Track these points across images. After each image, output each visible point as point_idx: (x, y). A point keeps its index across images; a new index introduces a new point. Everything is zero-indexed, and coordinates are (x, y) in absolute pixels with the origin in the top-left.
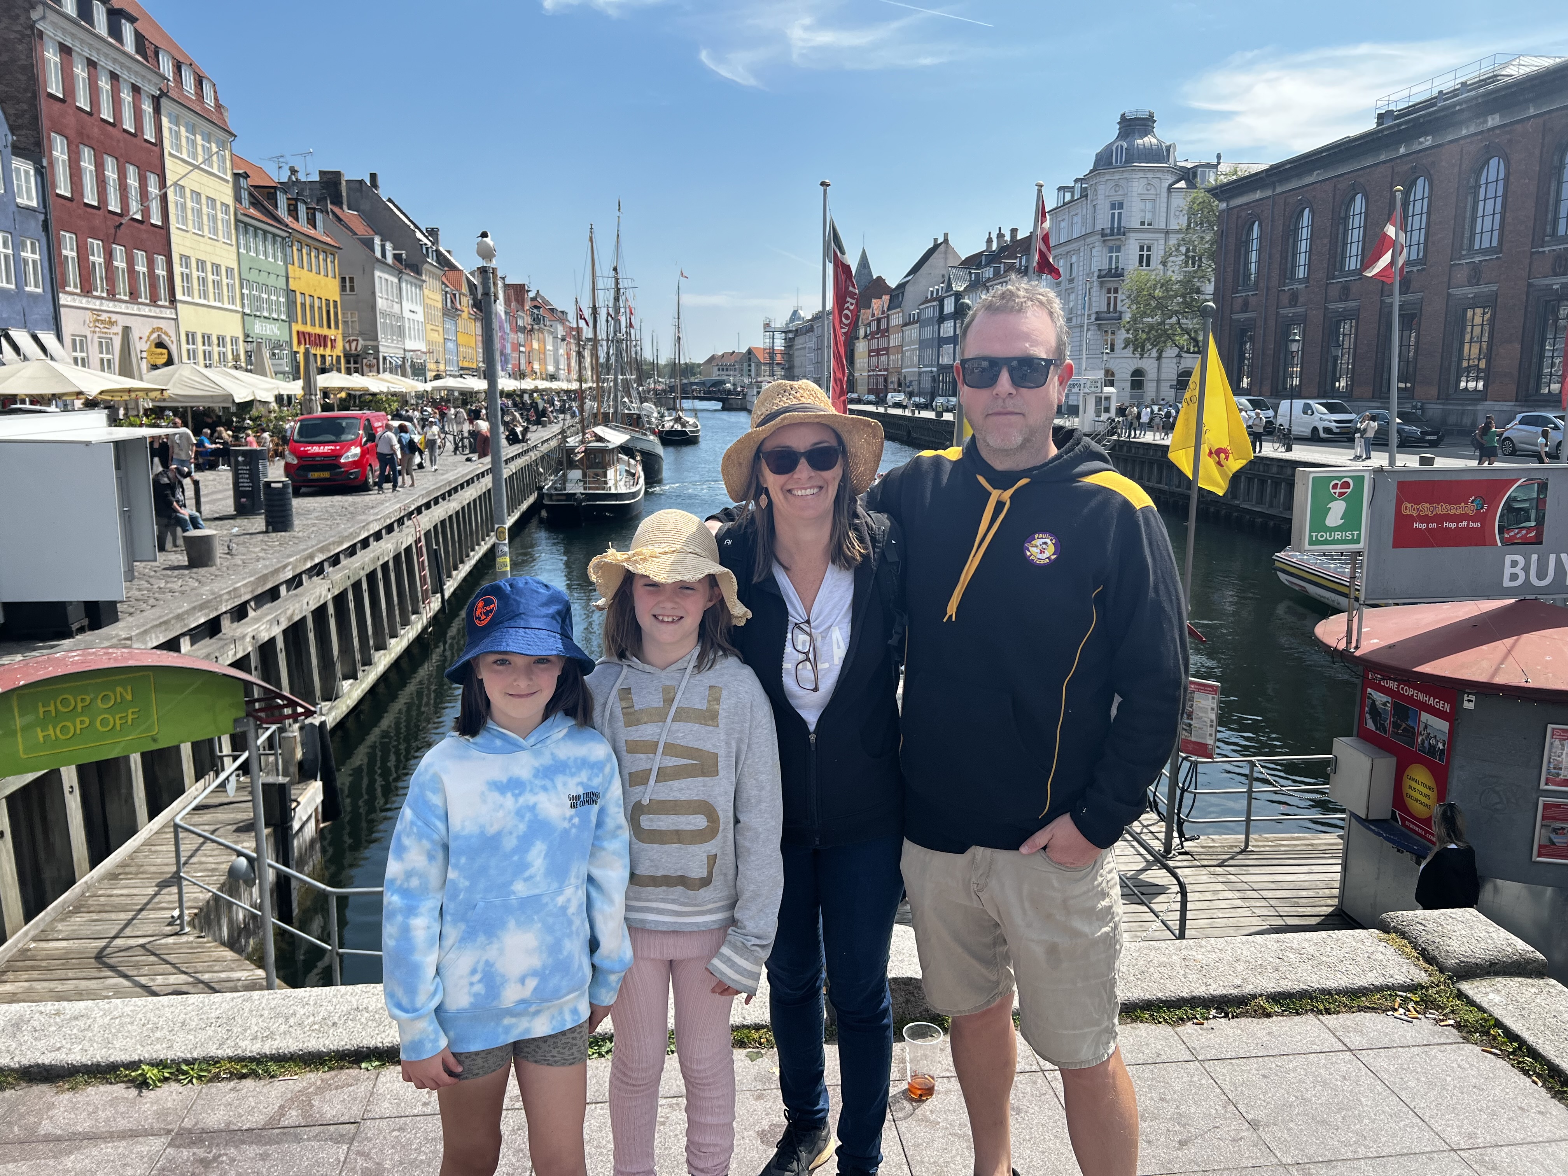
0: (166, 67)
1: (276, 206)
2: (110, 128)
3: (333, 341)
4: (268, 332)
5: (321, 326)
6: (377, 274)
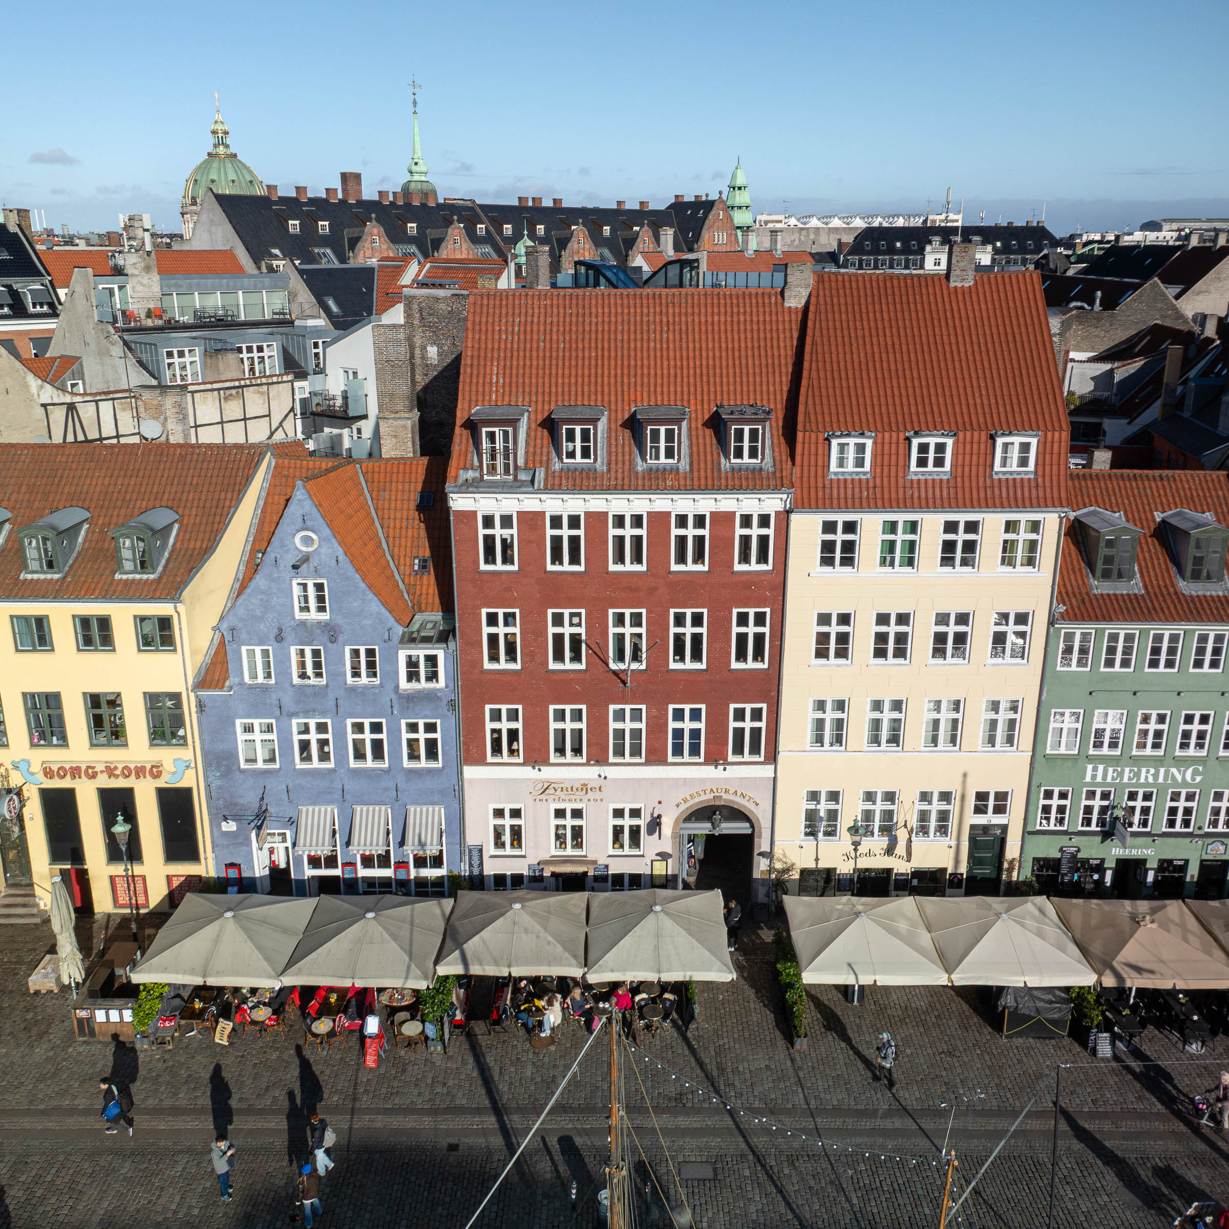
0: (853, 459)
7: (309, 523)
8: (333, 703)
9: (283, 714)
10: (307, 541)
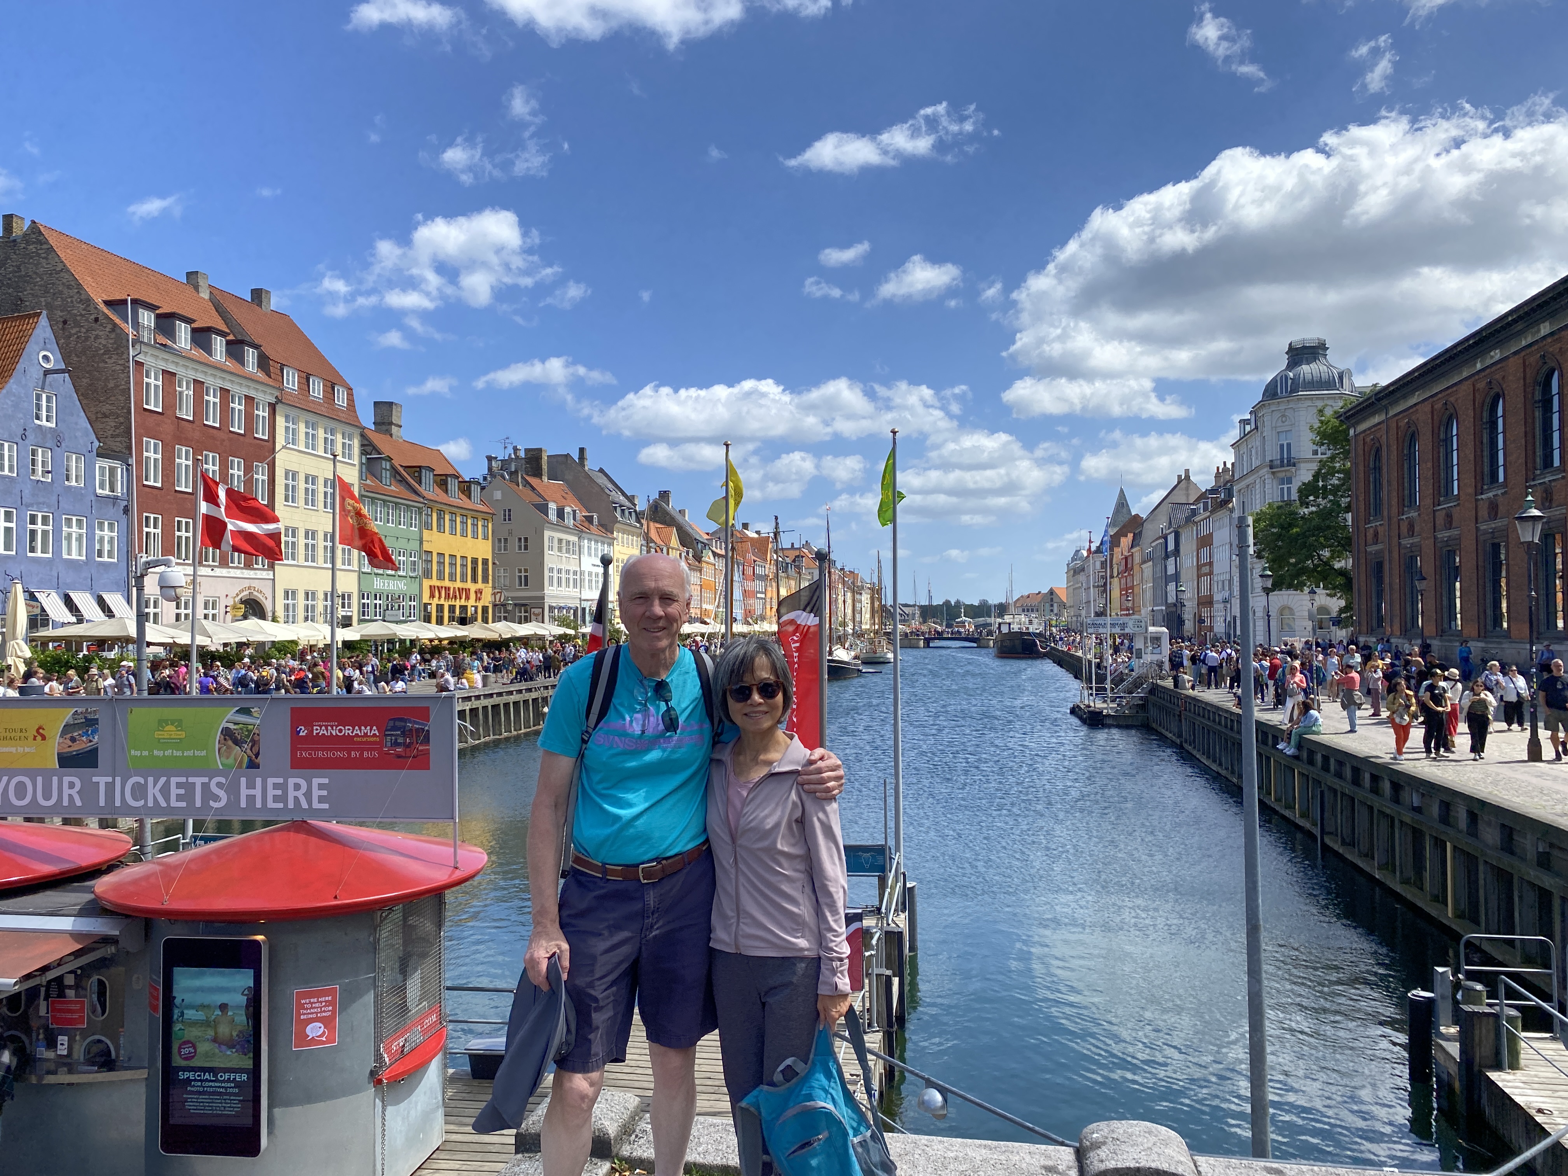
0: (291, 381)
1: (420, 483)
2: (215, 431)
3: (479, 592)
4: (391, 587)
5: (464, 579)
6: (547, 534)
7: (48, 346)
8: (55, 498)
9: (22, 504)
10: (46, 358)
